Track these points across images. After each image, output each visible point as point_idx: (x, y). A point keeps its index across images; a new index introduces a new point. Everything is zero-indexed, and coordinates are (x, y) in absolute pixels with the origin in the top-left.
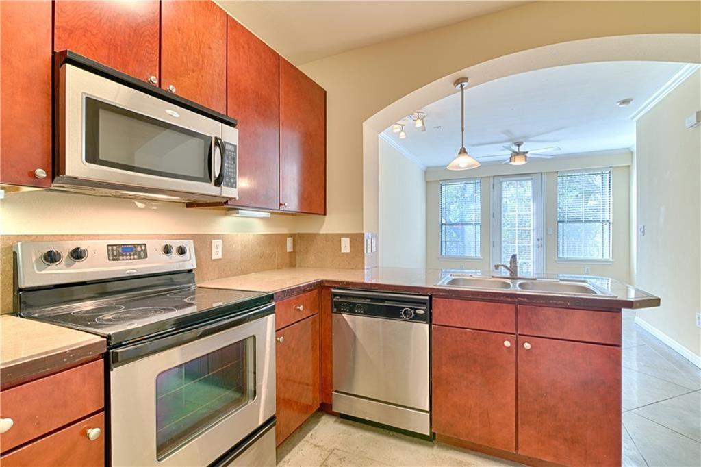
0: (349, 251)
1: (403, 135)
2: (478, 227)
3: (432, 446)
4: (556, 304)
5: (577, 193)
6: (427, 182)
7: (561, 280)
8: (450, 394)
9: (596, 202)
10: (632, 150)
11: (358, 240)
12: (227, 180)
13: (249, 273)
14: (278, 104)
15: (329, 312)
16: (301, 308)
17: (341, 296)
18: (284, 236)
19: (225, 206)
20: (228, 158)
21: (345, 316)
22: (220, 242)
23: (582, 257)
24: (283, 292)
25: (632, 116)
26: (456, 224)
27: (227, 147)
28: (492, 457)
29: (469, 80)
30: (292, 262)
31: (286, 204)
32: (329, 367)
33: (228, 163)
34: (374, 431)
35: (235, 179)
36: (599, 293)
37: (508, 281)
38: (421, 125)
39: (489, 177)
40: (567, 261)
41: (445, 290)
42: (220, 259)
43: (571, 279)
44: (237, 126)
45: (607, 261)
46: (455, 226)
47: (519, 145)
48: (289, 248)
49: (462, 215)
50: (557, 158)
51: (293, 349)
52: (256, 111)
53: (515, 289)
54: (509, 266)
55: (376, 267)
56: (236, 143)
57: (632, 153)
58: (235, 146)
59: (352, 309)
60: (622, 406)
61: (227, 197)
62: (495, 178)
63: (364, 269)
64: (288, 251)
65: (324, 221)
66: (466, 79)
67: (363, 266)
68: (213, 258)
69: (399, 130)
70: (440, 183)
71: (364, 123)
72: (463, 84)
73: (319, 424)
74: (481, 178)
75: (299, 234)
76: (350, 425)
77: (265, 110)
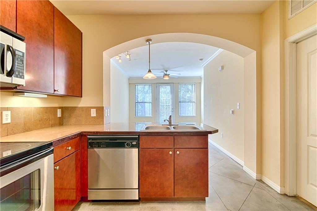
0: (95, 116)
1: (120, 61)
2: (151, 104)
3: (139, 204)
4: (188, 134)
5: (183, 92)
6: (129, 84)
7: (187, 125)
8: (147, 179)
9: (189, 95)
10: (202, 77)
11: (100, 110)
12: (17, 73)
13: (32, 130)
14: (53, 33)
15: (86, 148)
16: (70, 148)
17: (93, 139)
18: (56, 109)
19: (15, 90)
20: (18, 60)
21: (96, 149)
22: (9, 113)
23: (187, 115)
24: (58, 140)
25: (202, 65)
26: (141, 103)
27: (17, 52)
28: (164, 201)
29: (152, 41)
30: (61, 123)
31: (59, 91)
32: (86, 177)
33: (18, 63)
34: (111, 204)
35: (23, 73)
36: (200, 129)
37: (169, 126)
38: (129, 57)
39: (155, 83)
40: (181, 117)
41: (145, 132)
42: (10, 123)
43: (190, 124)
44: (24, 41)
45: (194, 116)
46: (141, 104)
47: (166, 71)
48: (59, 114)
49: (144, 98)
50: (179, 78)
51: (65, 172)
52: (38, 35)
53: (172, 130)
54: (168, 120)
55: (109, 123)
56: (24, 51)
57: (201, 78)
58: (23, 53)
59: (99, 146)
60: (209, 171)
61: (16, 84)
62: (157, 84)
63: (103, 124)
64: (58, 116)
65: (81, 100)
66: (150, 40)
67: (103, 123)
68: (4, 122)
69: (119, 58)
70: (135, 84)
71: (103, 52)
72: (150, 42)
73: (80, 209)
74: (152, 83)
75: (65, 107)
76: (98, 204)
77: (45, 35)
